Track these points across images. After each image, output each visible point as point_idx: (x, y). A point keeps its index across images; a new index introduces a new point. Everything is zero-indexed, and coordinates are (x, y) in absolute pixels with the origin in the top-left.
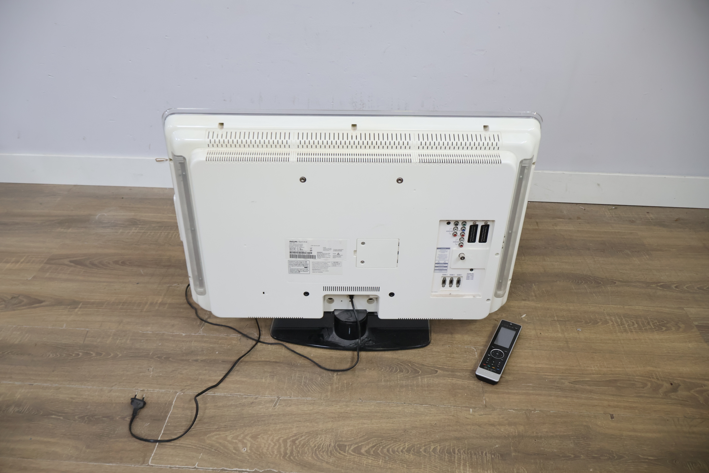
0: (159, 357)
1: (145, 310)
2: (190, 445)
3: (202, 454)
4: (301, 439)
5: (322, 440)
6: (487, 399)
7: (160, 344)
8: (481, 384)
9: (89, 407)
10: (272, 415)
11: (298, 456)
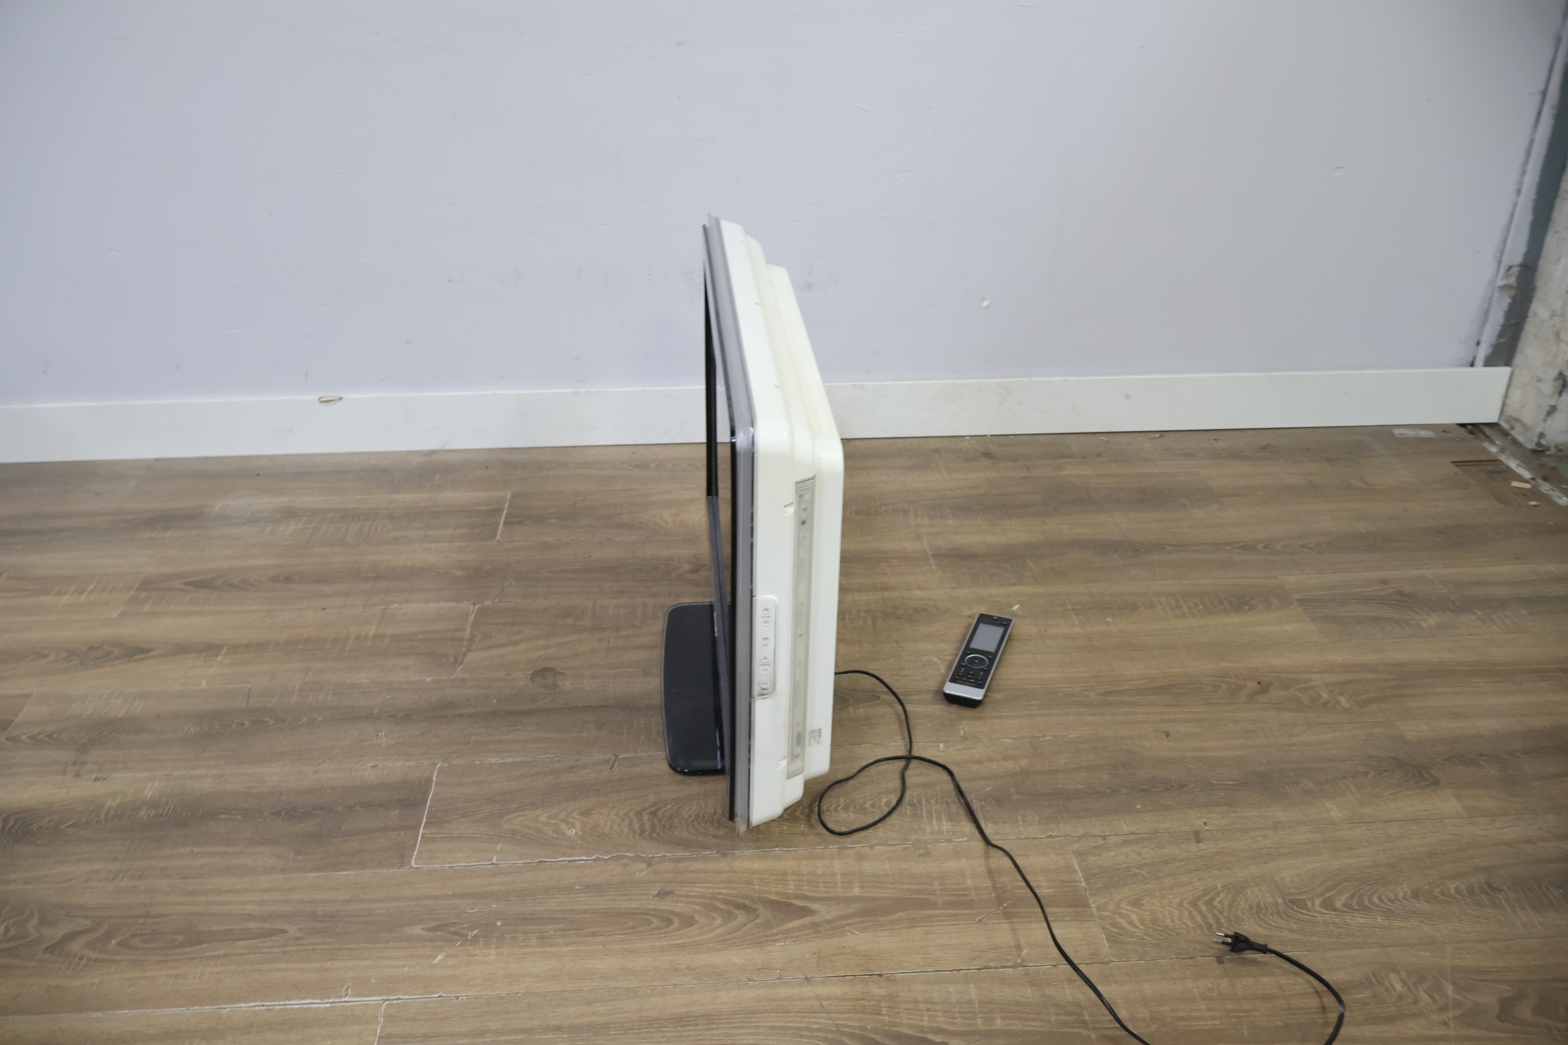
0: (390, 716)
1: (347, 648)
2: (476, 834)
3: (500, 845)
4: (665, 809)
5: (701, 807)
6: (966, 728)
7: (389, 697)
8: (954, 709)
9: (284, 797)
10: (610, 780)
11: (664, 832)
